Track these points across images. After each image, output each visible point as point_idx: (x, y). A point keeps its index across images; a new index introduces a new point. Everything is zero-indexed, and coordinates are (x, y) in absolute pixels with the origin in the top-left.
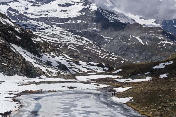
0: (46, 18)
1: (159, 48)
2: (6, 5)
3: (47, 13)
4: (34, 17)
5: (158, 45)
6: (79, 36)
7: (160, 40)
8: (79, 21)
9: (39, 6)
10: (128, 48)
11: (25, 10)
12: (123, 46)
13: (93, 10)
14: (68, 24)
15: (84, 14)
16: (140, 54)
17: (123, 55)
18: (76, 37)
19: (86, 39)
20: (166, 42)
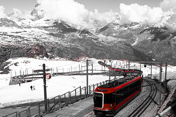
0: (39, 27)
1: (86, 39)
2: (20, 22)
3: (39, 24)
4: (34, 27)
5: (86, 38)
6: (55, 37)
7: (86, 36)
8: (54, 28)
9: (35, 21)
10: (74, 40)
11: (29, 23)
12: (72, 39)
13: (59, 23)
14: (49, 29)
15: (56, 24)
16: (79, 42)
17: (73, 43)
18: (54, 38)
19: (58, 38)
20: (89, 37)
